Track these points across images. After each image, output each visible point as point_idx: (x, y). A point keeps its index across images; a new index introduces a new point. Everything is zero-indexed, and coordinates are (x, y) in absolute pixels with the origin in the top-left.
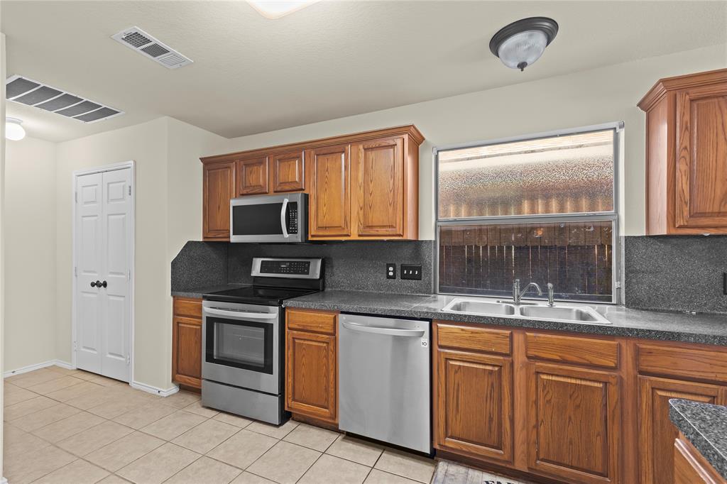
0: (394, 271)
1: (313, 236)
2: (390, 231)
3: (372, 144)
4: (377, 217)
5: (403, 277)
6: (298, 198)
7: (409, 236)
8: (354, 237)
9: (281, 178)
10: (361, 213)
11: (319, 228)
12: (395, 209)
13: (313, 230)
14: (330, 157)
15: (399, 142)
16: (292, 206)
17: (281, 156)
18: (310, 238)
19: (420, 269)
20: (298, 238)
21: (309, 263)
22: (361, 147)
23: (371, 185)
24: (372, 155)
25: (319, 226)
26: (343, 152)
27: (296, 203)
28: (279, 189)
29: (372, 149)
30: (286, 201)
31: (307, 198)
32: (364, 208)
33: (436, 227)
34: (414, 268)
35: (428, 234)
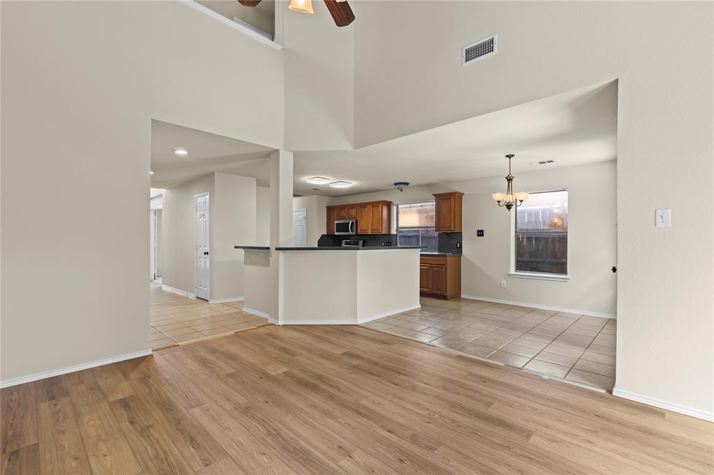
0: (384, 244)
1: (359, 233)
3: (374, 205)
4: (375, 227)
6: (354, 221)
7: (384, 232)
8: (370, 233)
9: (350, 214)
10: (371, 226)
12: (379, 224)
13: (359, 231)
14: (363, 208)
15: (380, 205)
16: (352, 223)
17: (350, 207)
20: (354, 233)
21: (359, 242)
22: (371, 206)
23: (374, 218)
24: (374, 209)
25: (361, 229)
26: (367, 207)
28: (349, 218)
29: (374, 207)
31: (357, 220)
32: (372, 224)
33: (397, 230)
34: (389, 243)
35: (394, 232)
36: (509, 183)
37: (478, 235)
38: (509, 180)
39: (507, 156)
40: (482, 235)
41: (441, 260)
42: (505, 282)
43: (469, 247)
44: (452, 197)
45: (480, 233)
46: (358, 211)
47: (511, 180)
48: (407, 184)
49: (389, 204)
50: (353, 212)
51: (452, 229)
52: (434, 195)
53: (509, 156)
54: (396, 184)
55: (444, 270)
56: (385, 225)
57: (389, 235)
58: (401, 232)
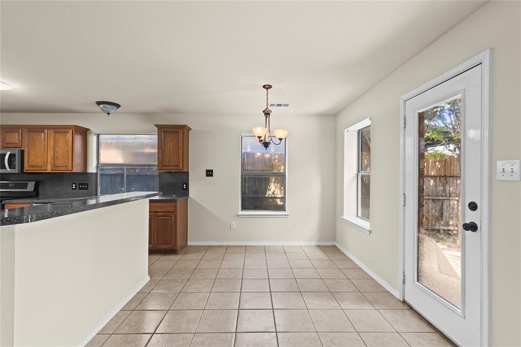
0: (76, 186)
1: (26, 170)
2: (66, 168)
3: (58, 131)
4: (60, 162)
5: (80, 189)
6: (16, 152)
7: (77, 169)
8: (49, 170)
9: (7, 141)
10: (52, 160)
11: (29, 166)
12: (68, 159)
13: (26, 167)
14: (36, 133)
15: (70, 131)
16: (12, 156)
17: (6, 130)
18: (25, 171)
19: (87, 184)
20: (16, 171)
21: (27, 183)
22: (52, 131)
23: (57, 149)
24: (57, 136)
25: (30, 165)
26: (43, 132)
27: (15, 154)
28: (6, 146)
29: (58, 132)
30: (8, 153)
31: (22, 152)
32: (54, 158)
33: (97, 167)
34: (85, 184)
35: (92, 169)
36: (266, 117)
37: (207, 175)
38: (267, 114)
39: (264, 87)
40: (212, 175)
41: (169, 207)
42: (234, 223)
43: (197, 189)
44: (181, 131)
45: (209, 173)
46: (25, 135)
47: (269, 114)
48: (118, 106)
49: (84, 133)
50: (15, 138)
51: (181, 168)
52: (156, 125)
53: (267, 87)
54: (99, 103)
55: (173, 218)
56: (78, 160)
57: (85, 174)
58: (102, 170)
